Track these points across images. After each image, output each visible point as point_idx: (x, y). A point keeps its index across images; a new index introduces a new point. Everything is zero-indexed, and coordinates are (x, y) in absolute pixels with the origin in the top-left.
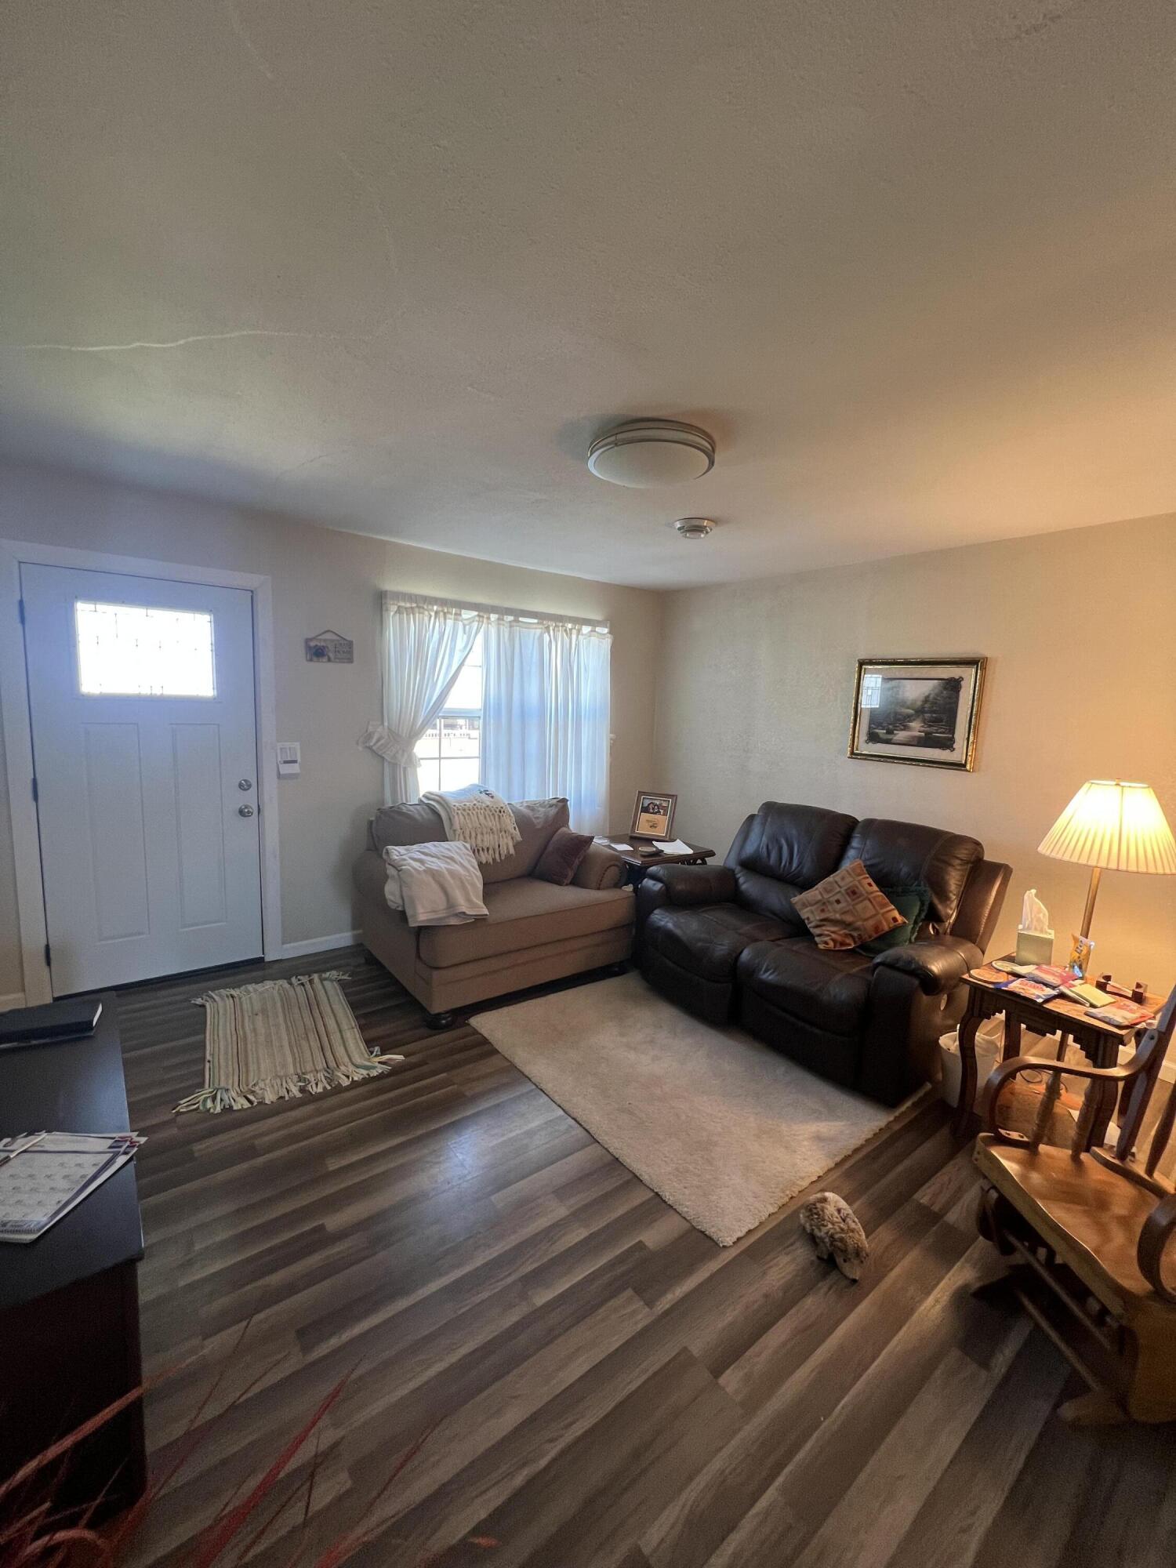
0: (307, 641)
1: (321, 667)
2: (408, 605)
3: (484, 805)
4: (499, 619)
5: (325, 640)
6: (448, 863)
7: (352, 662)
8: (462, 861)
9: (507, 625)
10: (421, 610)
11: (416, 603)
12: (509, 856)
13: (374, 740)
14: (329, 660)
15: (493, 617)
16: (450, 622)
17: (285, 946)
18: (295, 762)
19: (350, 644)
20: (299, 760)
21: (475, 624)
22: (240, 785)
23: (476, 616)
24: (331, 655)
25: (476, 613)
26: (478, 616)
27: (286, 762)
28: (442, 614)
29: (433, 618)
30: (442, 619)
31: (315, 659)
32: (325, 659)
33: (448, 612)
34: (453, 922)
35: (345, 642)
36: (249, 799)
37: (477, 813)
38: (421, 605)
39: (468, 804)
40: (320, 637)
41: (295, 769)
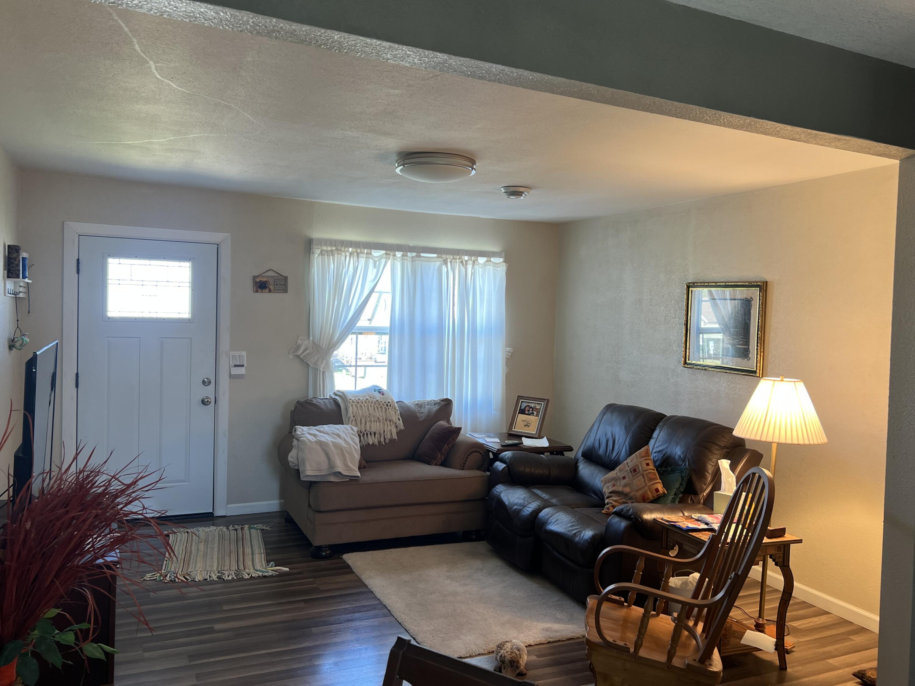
0: (255, 277)
1: (264, 296)
2: (329, 248)
3: (374, 400)
4: (403, 255)
5: (267, 277)
6: (334, 438)
7: (287, 292)
8: (346, 437)
9: (409, 259)
10: (339, 252)
11: (335, 246)
12: (392, 441)
13: (301, 350)
14: (270, 291)
15: (399, 254)
16: (362, 260)
17: (229, 506)
18: (243, 366)
19: (286, 278)
20: (245, 365)
21: (383, 261)
22: (204, 382)
23: (383, 254)
24: (272, 287)
25: (384, 252)
26: (386, 254)
27: (236, 366)
28: (355, 254)
29: (348, 258)
30: (355, 258)
31: (259, 290)
32: (267, 290)
33: (361, 253)
34: (333, 479)
35: (282, 278)
36: (209, 391)
37: (368, 406)
38: (339, 248)
39: (361, 398)
40: (263, 275)
41: (241, 371)
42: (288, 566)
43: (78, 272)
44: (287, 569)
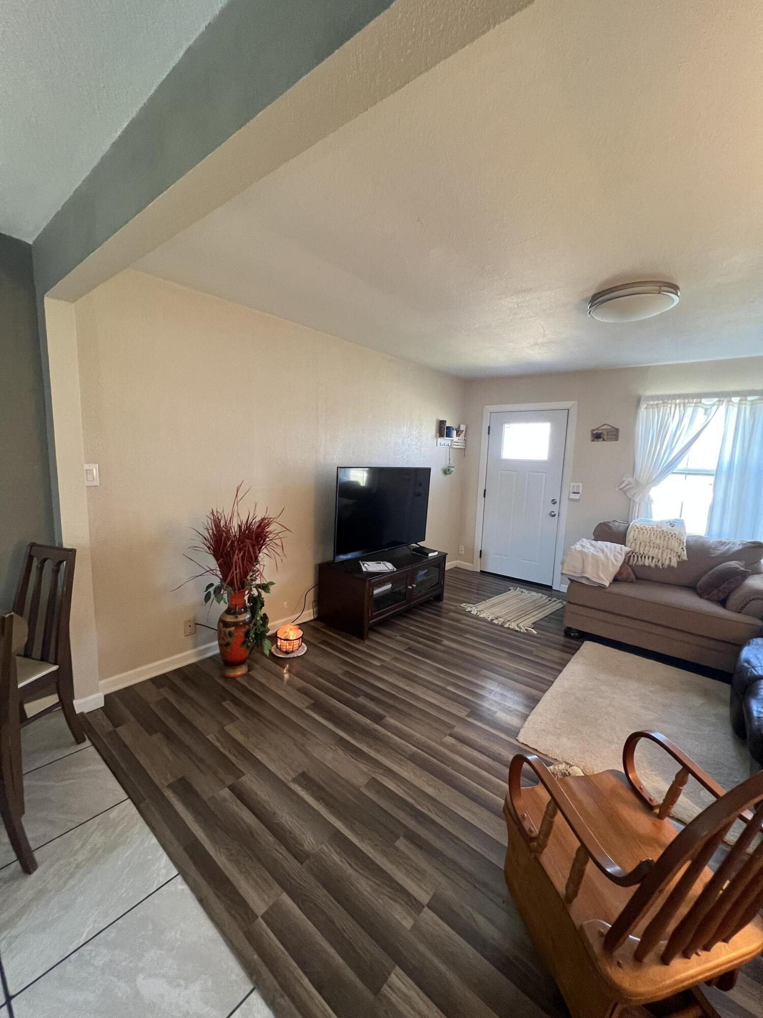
0: (593, 430)
1: (599, 444)
2: (656, 402)
3: (660, 530)
5: (602, 429)
6: (598, 552)
7: (618, 440)
8: (609, 553)
10: (665, 405)
11: (662, 400)
12: (670, 567)
13: (624, 485)
14: (604, 440)
16: (690, 410)
18: (579, 493)
19: (617, 430)
20: (581, 492)
21: (715, 407)
22: (553, 500)
23: (717, 401)
24: (605, 437)
27: (574, 493)
28: (682, 405)
29: (673, 409)
30: (682, 408)
31: (595, 440)
32: (601, 439)
33: (689, 403)
35: (614, 429)
36: (555, 508)
37: (651, 533)
38: (665, 401)
39: (647, 526)
41: (577, 497)
42: (538, 630)
43: (489, 434)
44: (535, 632)
